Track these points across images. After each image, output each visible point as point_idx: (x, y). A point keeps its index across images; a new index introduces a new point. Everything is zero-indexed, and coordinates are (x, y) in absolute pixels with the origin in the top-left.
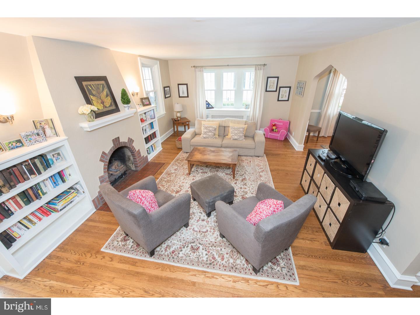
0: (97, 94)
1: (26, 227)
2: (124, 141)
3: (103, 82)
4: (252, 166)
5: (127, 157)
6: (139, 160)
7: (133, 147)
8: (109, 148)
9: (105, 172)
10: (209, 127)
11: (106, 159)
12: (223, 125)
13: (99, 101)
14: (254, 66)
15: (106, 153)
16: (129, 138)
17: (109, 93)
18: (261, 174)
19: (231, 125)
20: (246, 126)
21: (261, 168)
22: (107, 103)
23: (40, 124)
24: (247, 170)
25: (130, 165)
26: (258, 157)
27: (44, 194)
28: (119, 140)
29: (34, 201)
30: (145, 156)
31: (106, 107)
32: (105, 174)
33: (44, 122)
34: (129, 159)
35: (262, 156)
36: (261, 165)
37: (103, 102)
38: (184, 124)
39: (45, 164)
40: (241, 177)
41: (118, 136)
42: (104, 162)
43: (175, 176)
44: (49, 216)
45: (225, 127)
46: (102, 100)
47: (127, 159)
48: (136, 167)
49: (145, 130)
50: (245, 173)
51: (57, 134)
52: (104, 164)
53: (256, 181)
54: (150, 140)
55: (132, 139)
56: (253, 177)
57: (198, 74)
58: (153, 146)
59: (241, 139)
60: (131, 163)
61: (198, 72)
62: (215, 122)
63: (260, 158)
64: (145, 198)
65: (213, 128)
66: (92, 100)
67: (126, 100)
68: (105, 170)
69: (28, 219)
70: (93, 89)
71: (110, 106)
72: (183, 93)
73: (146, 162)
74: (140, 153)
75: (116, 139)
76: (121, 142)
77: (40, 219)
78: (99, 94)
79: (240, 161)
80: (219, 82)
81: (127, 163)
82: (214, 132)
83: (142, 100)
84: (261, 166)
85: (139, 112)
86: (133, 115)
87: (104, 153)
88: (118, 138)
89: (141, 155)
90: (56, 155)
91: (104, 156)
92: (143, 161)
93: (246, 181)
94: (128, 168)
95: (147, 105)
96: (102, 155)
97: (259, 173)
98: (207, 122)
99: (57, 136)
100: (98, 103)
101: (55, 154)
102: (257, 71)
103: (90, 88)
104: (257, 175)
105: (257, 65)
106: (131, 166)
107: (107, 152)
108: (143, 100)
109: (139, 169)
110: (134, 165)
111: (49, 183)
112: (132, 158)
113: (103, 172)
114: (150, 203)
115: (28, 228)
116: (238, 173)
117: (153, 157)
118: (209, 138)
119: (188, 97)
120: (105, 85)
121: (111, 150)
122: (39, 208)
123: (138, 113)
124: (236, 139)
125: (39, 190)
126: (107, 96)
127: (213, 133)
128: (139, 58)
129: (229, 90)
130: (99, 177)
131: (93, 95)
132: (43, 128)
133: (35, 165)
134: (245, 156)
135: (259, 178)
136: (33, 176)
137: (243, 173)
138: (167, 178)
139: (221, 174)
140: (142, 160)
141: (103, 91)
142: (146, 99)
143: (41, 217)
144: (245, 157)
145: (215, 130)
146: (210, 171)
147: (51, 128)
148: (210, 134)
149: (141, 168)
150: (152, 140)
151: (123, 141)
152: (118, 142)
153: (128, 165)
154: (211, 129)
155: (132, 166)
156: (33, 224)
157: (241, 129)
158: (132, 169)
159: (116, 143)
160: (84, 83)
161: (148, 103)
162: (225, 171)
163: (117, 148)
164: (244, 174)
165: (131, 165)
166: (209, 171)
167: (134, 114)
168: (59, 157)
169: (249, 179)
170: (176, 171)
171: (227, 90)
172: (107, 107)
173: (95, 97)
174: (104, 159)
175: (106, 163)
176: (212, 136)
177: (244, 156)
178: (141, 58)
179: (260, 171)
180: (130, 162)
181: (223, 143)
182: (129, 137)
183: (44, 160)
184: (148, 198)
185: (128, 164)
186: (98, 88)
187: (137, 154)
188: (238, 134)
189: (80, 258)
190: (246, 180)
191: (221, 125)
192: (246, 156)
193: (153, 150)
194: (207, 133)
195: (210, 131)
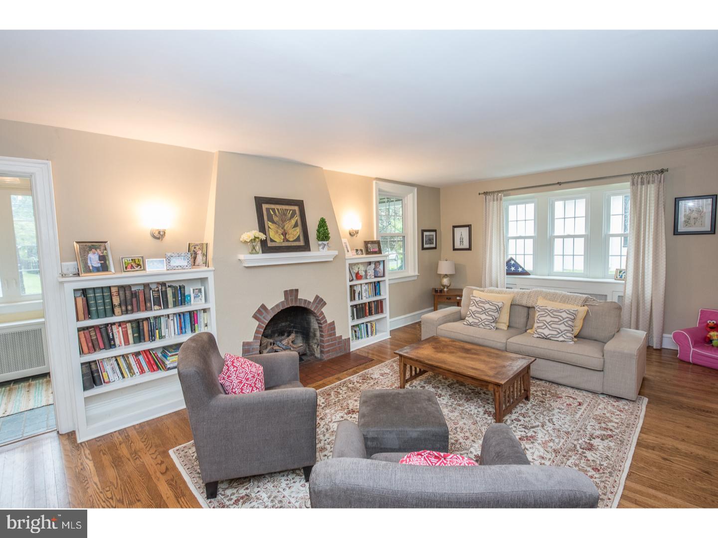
0: (281, 222)
1: (122, 374)
2: (305, 299)
3: (296, 208)
4: (578, 416)
5: (312, 330)
6: (328, 341)
7: (322, 313)
8: (275, 301)
9: (255, 338)
10: (482, 302)
11: (264, 318)
12: (524, 303)
13: (279, 231)
14: (630, 178)
15: (267, 309)
16: (317, 297)
17: (299, 223)
18: (596, 442)
19: (541, 303)
20: (586, 308)
21: (606, 429)
22: (292, 236)
23: (195, 248)
24: (554, 420)
25: (314, 346)
26: (618, 398)
27: (161, 337)
28: (297, 295)
29: (145, 341)
30: (343, 338)
31: (288, 241)
32: (255, 341)
33: (199, 247)
34: (315, 335)
35: (634, 401)
36: (611, 421)
37: (286, 234)
38: (450, 299)
39: (180, 298)
40: (523, 429)
41: (297, 288)
42: (259, 321)
43: (372, 383)
44: (155, 372)
45: (529, 308)
46: (284, 230)
47: (311, 334)
48: (322, 352)
49: (359, 293)
50: (543, 426)
51: (206, 263)
52: (259, 325)
53: (564, 456)
54: (368, 314)
55: (322, 300)
56: (562, 441)
57: (493, 206)
58: (369, 325)
59: (561, 339)
60: (316, 343)
61: (491, 203)
62: (505, 294)
63: (621, 404)
64: (235, 369)
65: (493, 305)
66: (269, 227)
67: (324, 235)
68: (256, 335)
69: (128, 362)
70: (276, 215)
71: (295, 241)
72: (461, 242)
73: (345, 349)
74: (334, 328)
75: (291, 291)
76: (300, 299)
77: (142, 371)
78: (283, 223)
79: (548, 396)
80: (544, 221)
81: (310, 342)
82: (496, 315)
83: (367, 245)
84: (610, 424)
85: (347, 259)
86: (332, 259)
87: (263, 307)
88: (297, 291)
89: (334, 334)
90: (197, 291)
91: (263, 311)
92: (337, 346)
93: (531, 446)
94: (311, 351)
95: (375, 253)
96: (259, 309)
97: (592, 437)
98: (487, 292)
99: (206, 266)
100: (277, 233)
101: (196, 289)
102: (639, 186)
103: (272, 213)
104: (580, 441)
105: (638, 174)
106: (315, 349)
107: (269, 307)
108: (369, 245)
109: (326, 357)
110: (319, 347)
111: (173, 324)
112: (318, 334)
113: (253, 337)
114: (241, 382)
115: (124, 377)
116: (521, 418)
117: (362, 346)
118: (481, 326)
119: (470, 249)
120: (297, 212)
121: (277, 306)
122: (144, 351)
123: (347, 261)
124: (546, 338)
125: (157, 329)
126: (296, 225)
127: (491, 315)
128: (374, 182)
129: (569, 236)
130: (244, 343)
131: (273, 222)
132: (196, 253)
133: (165, 294)
134: (573, 387)
135: (580, 451)
136: (156, 307)
137: (537, 423)
138: (356, 384)
139: (473, 408)
140: (336, 343)
141: (290, 219)
142: (376, 243)
143: (145, 369)
144: (571, 391)
145: (499, 310)
146: (450, 395)
147: (204, 254)
148: (483, 317)
149: (330, 358)
150: (372, 315)
151: (303, 298)
152: (293, 298)
153: (311, 346)
154: (487, 306)
155: (317, 350)
156: (131, 372)
157: (564, 313)
158: (316, 355)
159: (290, 298)
160: (265, 206)
161: (377, 250)
162: (487, 407)
163: (288, 306)
164: (538, 426)
165: (316, 347)
166: (448, 394)
167: (334, 259)
168: (199, 294)
169: (545, 444)
170: (381, 377)
171: (563, 237)
172: (290, 241)
173: (274, 225)
174: (260, 317)
175: (263, 325)
176: (486, 323)
177: (569, 388)
178: (378, 182)
179: (595, 434)
180: (315, 341)
181: (509, 340)
182: (319, 295)
183: (181, 293)
184: (241, 371)
185: (311, 344)
186: (285, 215)
187: (327, 328)
188: (553, 326)
189: (142, 449)
190: (533, 443)
191: (517, 303)
192: (578, 389)
193: (367, 334)
194: (476, 315)
195: (485, 311)
